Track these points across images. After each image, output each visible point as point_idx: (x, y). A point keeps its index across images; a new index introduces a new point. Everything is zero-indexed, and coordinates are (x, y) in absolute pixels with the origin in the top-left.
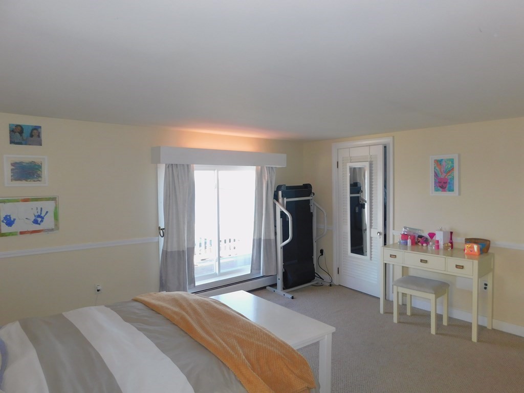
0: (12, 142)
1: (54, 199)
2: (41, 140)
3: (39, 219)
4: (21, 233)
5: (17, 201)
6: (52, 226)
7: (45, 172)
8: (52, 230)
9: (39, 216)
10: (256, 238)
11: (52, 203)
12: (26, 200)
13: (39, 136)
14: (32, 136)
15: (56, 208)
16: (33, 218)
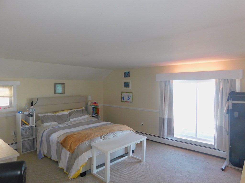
0: (124, 77)
1: (132, 93)
2: (130, 76)
3: (129, 99)
4: (125, 102)
5: (125, 93)
6: (131, 101)
7: (130, 85)
8: (131, 102)
9: (129, 98)
10: (216, 124)
11: (131, 94)
12: (126, 93)
13: (129, 75)
14: (128, 75)
15: (132, 96)
16: (127, 98)
